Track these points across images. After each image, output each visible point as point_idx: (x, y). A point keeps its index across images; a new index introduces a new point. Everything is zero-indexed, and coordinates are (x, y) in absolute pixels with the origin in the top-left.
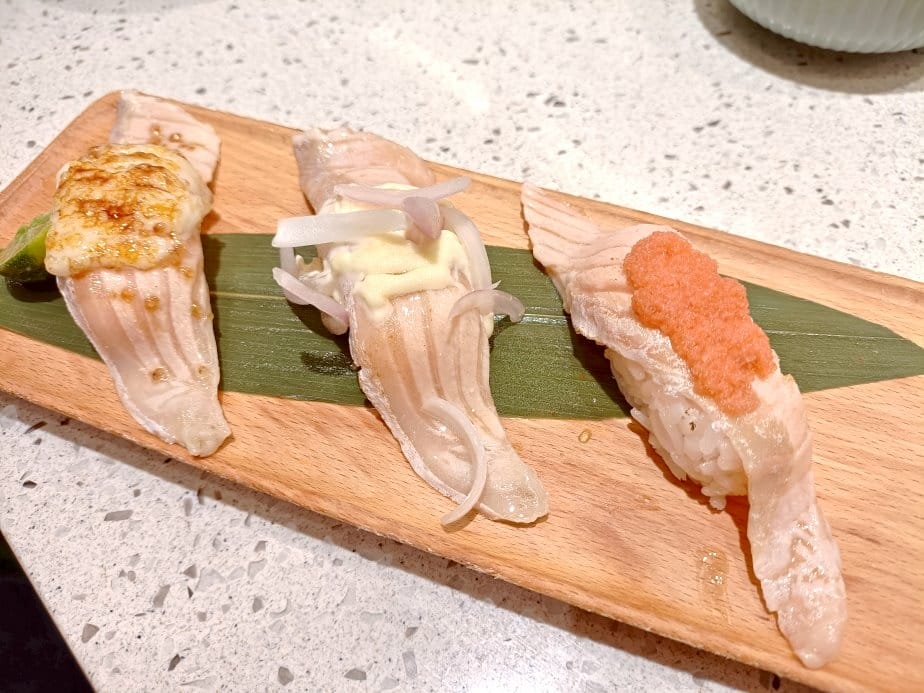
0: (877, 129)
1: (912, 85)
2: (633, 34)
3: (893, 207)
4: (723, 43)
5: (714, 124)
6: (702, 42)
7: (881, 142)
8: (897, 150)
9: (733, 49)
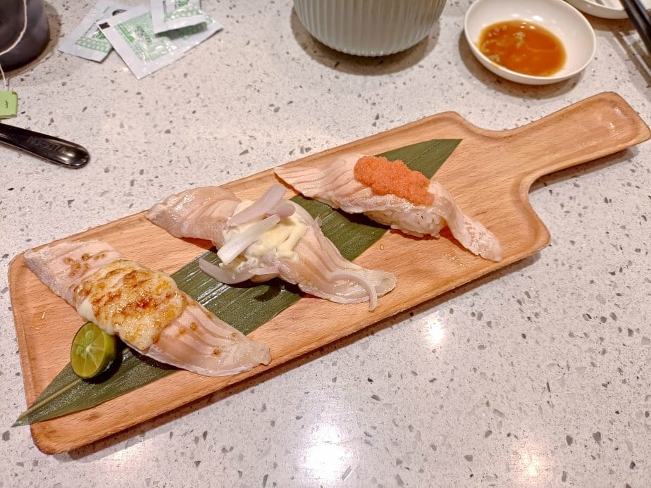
0: (435, 79)
1: (428, 48)
2: (300, 89)
3: (470, 113)
4: (341, 71)
5: (377, 118)
6: (332, 76)
7: (442, 84)
8: (450, 84)
9: (348, 72)
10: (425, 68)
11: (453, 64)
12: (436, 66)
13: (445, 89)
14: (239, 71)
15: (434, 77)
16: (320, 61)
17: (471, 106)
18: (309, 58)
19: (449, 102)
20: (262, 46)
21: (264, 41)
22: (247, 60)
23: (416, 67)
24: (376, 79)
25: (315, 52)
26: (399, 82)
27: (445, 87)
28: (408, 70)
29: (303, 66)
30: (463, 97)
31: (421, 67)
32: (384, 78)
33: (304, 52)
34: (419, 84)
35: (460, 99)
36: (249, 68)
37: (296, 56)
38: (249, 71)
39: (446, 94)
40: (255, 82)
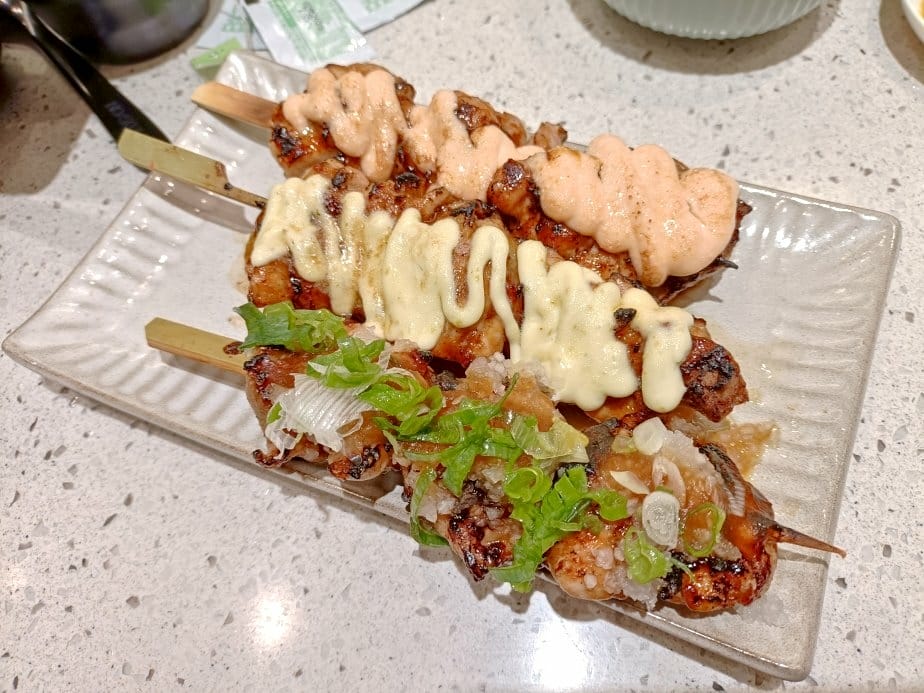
10: (815, 60)
11: (870, 53)
12: (836, 57)
13: (856, 101)
14: (469, 69)
15: (834, 78)
16: (618, 49)
17: (910, 133)
18: (595, 44)
19: (865, 124)
20: (512, 25)
21: (517, 16)
22: (484, 49)
23: (797, 60)
24: (723, 81)
25: (608, 33)
26: (767, 86)
27: (857, 97)
28: (783, 65)
29: (585, 58)
30: (893, 116)
31: (807, 59)
32: (738, 79)
33: (586, 35)
34: (805, 90)
35: (886, 119)
36: (488, 62)
37: (574, 41)
38: (489, 69)
39: (858, 110)
40: (498, 87)
